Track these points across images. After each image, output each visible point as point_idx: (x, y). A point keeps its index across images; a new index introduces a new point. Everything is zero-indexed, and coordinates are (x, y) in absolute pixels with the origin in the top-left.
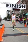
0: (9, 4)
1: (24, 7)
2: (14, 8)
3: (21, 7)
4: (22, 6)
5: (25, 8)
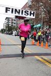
0: (10, 8)
1: (32, 15)
3: (28, 14)
5: (34, 16)
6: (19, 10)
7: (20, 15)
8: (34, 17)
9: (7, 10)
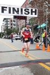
0: (6, 8)
2: (16, 14)
3: (29, 13)
4: (30, 11)
5: (36, 14)
6: (18, 9)
7: (20, 14)
8: (36, 16)
9: (3, 9)
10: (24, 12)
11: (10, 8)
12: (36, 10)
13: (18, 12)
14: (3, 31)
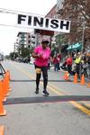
0: (25, 16)
1: (64, 27)
2: (38, 27)
3: (57, 26)
4: (59, 24)
5: (67, 29)
7: (44, 28)
8: (68, 31)
9: (20, 18)
10: (50, 24)
11: (30, 18)
12: (68, 23)
13: (41, 24)
14: (17, 51)
